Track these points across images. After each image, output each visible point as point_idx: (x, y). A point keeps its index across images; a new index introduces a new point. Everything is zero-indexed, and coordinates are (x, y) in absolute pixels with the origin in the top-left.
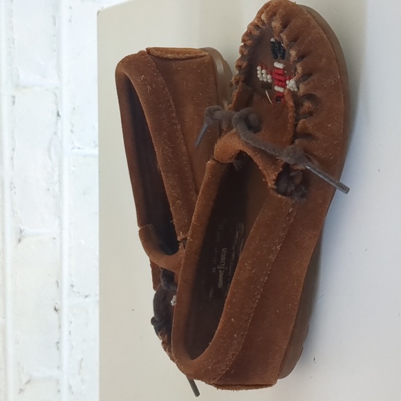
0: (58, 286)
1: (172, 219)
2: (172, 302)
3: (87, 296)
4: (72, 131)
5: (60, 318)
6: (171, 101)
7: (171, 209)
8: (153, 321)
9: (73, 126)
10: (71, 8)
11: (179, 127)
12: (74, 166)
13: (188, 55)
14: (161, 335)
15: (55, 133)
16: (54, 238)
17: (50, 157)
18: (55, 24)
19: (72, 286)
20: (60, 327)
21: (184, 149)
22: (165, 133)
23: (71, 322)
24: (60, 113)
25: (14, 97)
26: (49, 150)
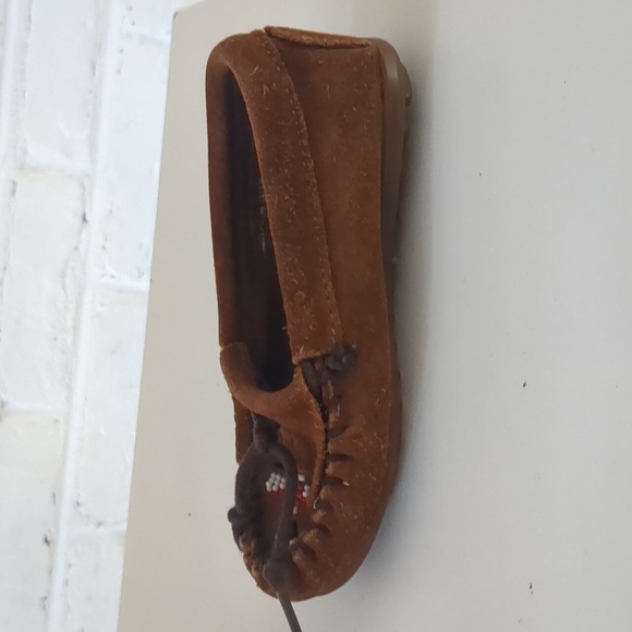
0: (55, 502)
1: (286, 325)
2: (267, 484)
3: (100, 524)
4: (104, 248)
5: (52, 557)
6: (302, 117)
7: (285, 306)
8: (232, 515)
9: (106, 240)
10: (122, 51)
11: (311, 165)
12: (102, 305)
13: (337, 41)
14: (244, 541)
15: (76, 248)
16: (56, 421)
17: (64, 287)
18: (94, 74)
19: (78, 504)
20: (51, 571)
21: (317, 203)
22: (286, 171)
23: (70, 566)
24: (88, 217)
25: (14, 183)
26: (63, 276)
